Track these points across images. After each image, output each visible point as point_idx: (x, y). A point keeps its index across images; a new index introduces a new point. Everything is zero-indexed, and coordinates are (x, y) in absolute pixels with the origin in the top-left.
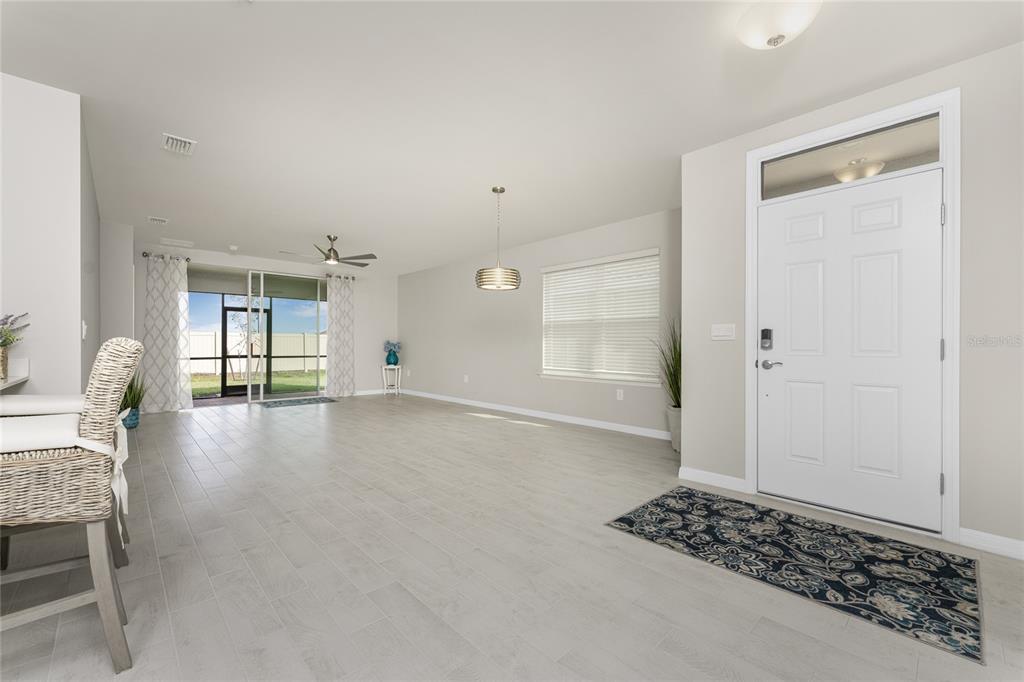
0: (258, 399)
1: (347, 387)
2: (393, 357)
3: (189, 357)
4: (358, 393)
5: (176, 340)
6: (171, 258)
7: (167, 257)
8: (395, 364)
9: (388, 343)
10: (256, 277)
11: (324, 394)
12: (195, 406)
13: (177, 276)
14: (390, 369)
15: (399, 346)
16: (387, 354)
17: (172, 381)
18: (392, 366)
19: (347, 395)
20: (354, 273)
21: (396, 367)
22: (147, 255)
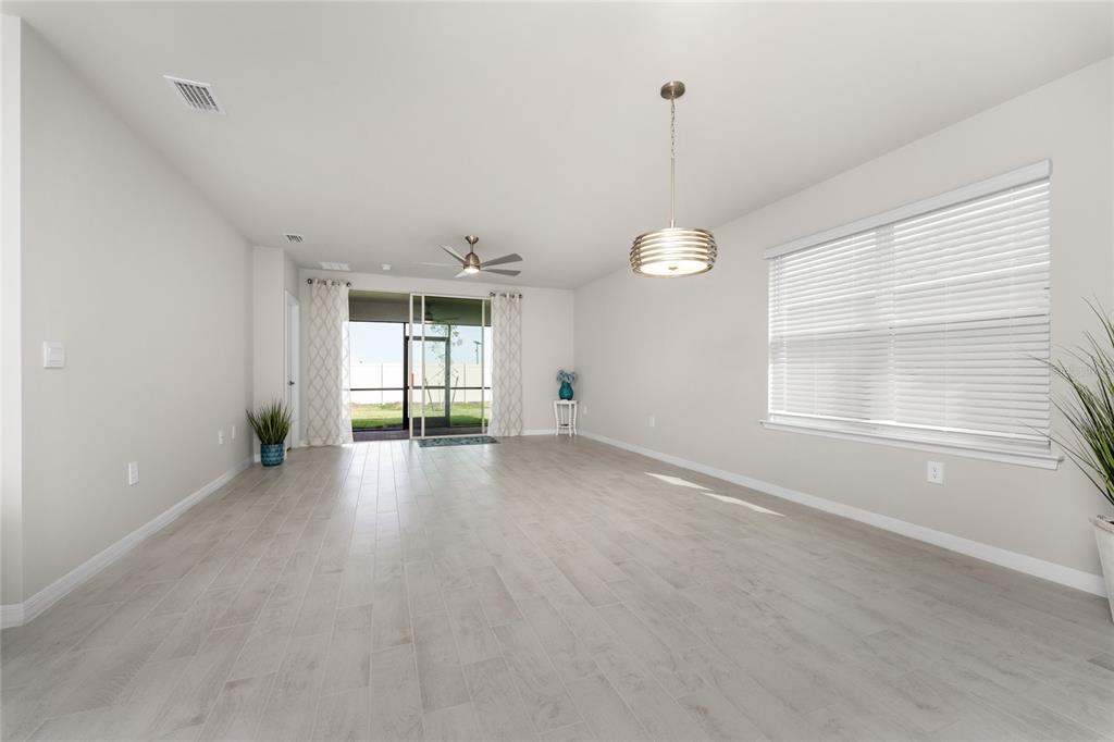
0: (420, 435)
1: (514, 425)
2: (567, 391)
3: (349, 388)
4: (527, 433)
5: (338, 369)
6: (333, 284)
7: (329, 282)
8: (569, 399)
9: (562, 373)
10: (417, 301)
11: (491, 432)
12: (355, 440)
13: (339, 301)
14: (564, 405)
15: (574, 377)
16: (560, 386)
17: (334, 413)
18: (565, 402)
19: (513, 434)
20: (522, 290)
21: (570, 403)
22: (310, 281)
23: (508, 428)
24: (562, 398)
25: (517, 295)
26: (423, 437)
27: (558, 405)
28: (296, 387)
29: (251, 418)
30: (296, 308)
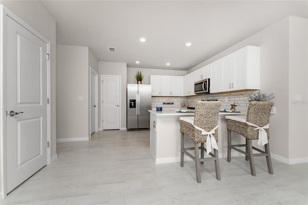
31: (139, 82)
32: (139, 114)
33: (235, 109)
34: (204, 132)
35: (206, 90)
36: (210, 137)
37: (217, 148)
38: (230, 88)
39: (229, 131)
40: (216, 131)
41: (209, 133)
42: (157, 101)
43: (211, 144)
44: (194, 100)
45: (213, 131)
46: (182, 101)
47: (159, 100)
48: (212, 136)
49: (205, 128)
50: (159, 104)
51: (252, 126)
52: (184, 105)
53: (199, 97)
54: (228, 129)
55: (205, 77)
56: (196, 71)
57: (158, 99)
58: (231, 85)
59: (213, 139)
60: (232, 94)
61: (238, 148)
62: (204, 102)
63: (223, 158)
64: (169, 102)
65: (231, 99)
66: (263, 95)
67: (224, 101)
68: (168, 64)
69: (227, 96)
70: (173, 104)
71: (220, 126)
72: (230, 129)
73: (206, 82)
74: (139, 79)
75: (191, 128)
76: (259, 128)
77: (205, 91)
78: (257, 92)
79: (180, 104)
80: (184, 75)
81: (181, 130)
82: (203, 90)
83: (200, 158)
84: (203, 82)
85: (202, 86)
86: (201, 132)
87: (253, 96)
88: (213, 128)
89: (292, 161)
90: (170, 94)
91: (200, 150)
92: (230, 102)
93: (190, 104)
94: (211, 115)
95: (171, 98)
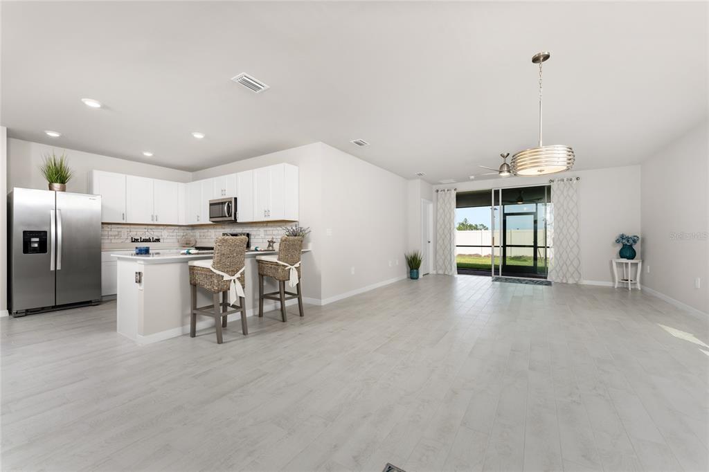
0: (497, 275)
1: (572, 275)
3: (459, 245)
4: (585, 282)
5: (451, 235)
6: (448, 190)
7: (446, 190)
8: (631, 259)
9: (622, 236)
10: (497, 192)
11: (551, 278)
13: (451, 199)
15: (637, 240)
16: (620, 247)
17: (448, 258)
18: (626, 260)
19: (571, 281)
20: (578, 174)
21: (630, 261)
22: (437, 191)
23: (564, 276)
24: (622, 257)
25: (574, 179)
26: (500, 276)
27: (616, 263)
28: (431, 244)
29: (407, 258)
30: (431, 206)
31: (57, 186)
32: (59, 268)
33: (272, 247)
34: (227, 277)
35: (231, 216)
36: (235, 282)
37: (243, 295)
38: (265, 216)
39: (261, 276)
40: (243, 274)
41: (233, 278)
42: (115, 236)
43: (236, 292)
44: (209, 234)
45: (238, 275)
46: (182, 234)
47: (119, 232)
48: (237, 280)
49: (227, 272)
50: (120, 241)
51: (283, 266)
52: (187, 244)
53: (218, 227)
54: (259, 274)
55: (229, 195)
56: (211, 179)
57: (115, 230)
58: (267, 213)
59: (238, 284)
60: (269, 224)
61: (273, 296)
62: (227, 237)
63: (255, 315)
64: (148, 238)
65: (268, 233)
66: (301, 228)
67: (259, 235)
68: (148, 154)
69: (264, 227)
70: (158, 240)
71: (248, 268)
72: (261, 272)
73: (231, 202)
74: (58, 177)
75: (208, 274)
76: (290, 266)
77: (229, 219)
78: (294, 224)
79: (175, 241)
80: (185, 181)
81: (191, 281)
82: (226, 217)
83: (221, 312)
84: (225, 203)
85: (223, 209)
86: (223, 277)
87: (290, 228)
88: (238, 271)
89: (324, 302)
90: (152, 220)
91: (221, 307)
92: (266, 237)
93: (198, 240)
94: (235, 255)
95: (154, 227)
